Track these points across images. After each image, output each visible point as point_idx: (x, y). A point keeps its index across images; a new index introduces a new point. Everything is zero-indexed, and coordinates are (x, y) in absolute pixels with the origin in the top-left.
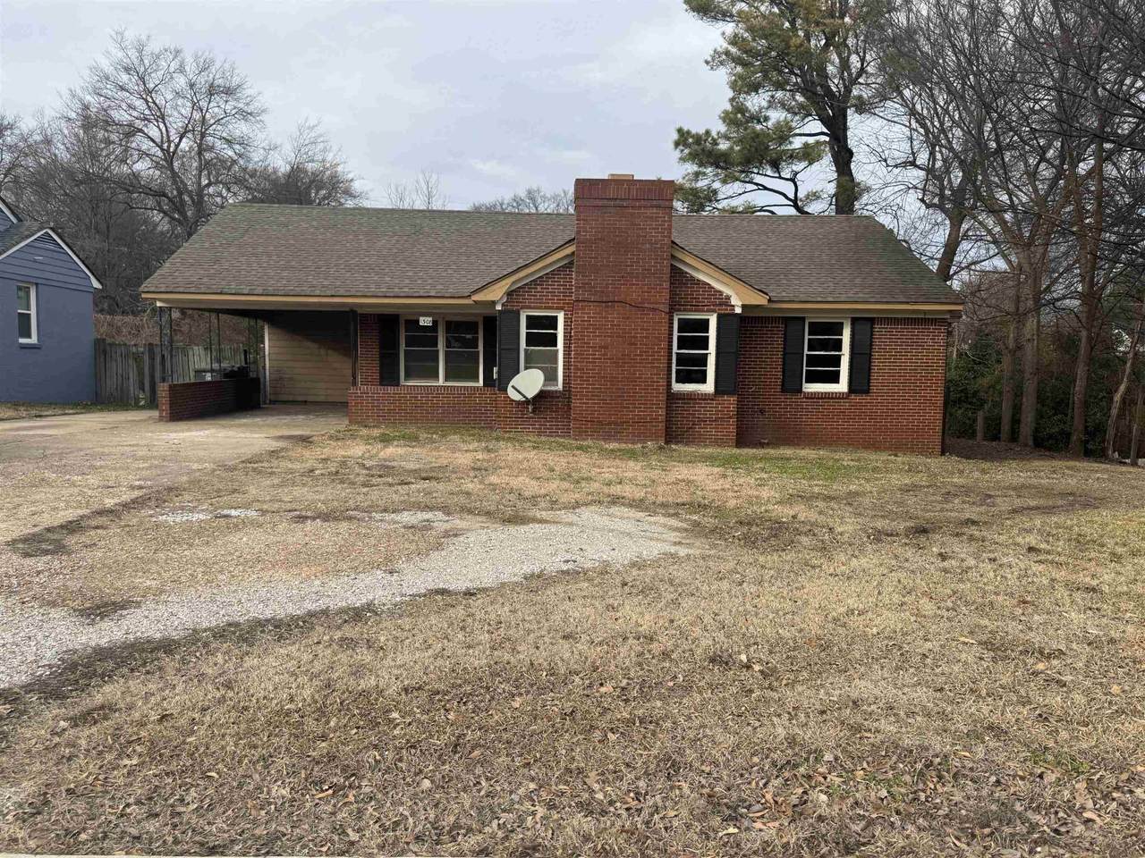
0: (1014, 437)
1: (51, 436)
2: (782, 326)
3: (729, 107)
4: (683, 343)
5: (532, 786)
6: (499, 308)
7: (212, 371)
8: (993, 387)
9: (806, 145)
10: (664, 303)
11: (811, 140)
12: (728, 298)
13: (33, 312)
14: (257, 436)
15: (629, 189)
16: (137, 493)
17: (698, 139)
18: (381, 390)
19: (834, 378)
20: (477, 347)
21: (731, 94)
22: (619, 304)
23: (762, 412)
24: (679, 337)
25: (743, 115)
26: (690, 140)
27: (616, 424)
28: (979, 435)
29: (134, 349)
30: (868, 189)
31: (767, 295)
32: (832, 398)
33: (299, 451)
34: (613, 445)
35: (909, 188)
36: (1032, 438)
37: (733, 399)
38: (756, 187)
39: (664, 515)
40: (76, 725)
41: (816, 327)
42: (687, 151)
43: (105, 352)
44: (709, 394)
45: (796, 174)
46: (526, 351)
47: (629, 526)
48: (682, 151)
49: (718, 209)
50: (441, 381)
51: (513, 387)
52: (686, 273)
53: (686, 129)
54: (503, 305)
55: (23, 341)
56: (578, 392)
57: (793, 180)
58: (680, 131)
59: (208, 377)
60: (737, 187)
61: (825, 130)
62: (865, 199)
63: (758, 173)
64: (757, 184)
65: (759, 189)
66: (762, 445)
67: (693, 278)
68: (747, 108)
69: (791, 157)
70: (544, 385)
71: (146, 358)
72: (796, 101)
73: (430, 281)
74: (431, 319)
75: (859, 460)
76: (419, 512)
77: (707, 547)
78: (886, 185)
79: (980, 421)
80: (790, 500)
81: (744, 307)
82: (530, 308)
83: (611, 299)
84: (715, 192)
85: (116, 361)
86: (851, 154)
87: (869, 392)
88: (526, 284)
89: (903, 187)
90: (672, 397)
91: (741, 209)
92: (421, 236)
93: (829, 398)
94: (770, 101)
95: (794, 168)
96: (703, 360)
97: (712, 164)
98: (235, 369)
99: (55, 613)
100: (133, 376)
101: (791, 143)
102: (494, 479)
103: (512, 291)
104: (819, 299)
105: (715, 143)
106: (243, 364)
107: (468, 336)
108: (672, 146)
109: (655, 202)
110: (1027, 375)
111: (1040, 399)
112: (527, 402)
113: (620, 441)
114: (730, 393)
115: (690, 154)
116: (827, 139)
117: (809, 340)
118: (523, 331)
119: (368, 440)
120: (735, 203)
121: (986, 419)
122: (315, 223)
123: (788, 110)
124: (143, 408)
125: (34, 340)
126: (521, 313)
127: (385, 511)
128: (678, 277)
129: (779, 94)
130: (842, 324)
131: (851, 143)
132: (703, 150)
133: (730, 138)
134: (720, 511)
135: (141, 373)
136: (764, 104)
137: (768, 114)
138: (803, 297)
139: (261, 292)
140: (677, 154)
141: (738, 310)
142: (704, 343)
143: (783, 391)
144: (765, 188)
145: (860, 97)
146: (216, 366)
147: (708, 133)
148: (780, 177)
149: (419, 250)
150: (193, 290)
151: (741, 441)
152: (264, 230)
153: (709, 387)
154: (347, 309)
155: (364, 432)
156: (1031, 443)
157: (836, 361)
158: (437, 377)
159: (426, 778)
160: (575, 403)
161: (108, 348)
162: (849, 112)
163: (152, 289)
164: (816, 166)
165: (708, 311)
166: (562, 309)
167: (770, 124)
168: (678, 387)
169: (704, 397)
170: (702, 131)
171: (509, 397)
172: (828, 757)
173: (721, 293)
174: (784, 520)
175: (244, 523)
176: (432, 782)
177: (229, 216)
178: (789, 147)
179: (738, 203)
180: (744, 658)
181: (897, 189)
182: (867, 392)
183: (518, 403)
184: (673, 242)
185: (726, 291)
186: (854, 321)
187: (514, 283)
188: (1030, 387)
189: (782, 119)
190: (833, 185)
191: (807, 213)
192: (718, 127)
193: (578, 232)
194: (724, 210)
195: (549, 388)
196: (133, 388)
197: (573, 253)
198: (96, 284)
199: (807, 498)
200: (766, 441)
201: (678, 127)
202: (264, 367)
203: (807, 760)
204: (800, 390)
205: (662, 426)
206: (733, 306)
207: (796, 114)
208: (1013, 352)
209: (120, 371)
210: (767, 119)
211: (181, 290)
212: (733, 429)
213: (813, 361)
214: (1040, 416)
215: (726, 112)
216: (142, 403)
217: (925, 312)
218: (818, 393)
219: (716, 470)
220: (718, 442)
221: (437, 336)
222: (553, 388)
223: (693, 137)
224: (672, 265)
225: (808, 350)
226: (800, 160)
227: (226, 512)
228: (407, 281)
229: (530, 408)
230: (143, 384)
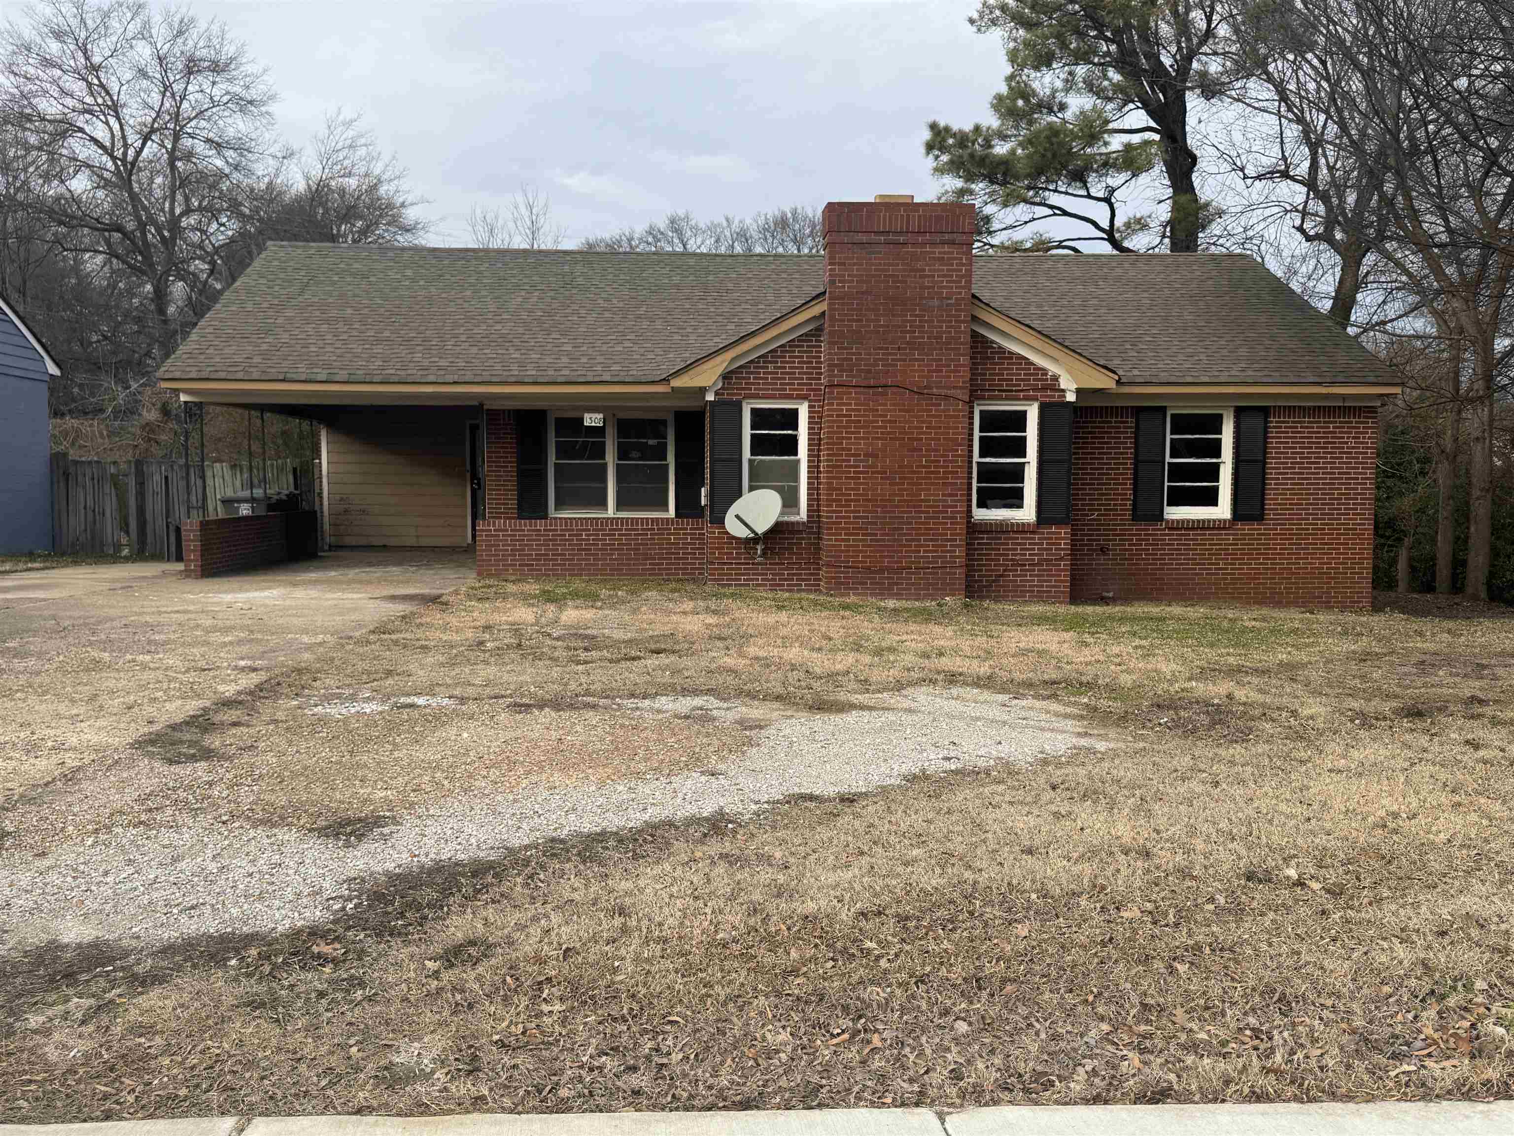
0: (1457, 586)
1: (44, 600)
2: (1131, 421)
3: (1004, 89)
4: (987, 448)
5: (1105, 1027)
6: (710, 397)
7: (252, 500)
8: (1422, 511)
9: (1128, 147)
10: (961, 388)
11: (1136, 139)
12: (1056, 378)
14: (355, 596)
15: (908, 216)
16: (255, 679)
17: (963, 139)
18: (526, 525)
19: (1210, 498)
20: (665, 458)
21: (1009, 70)
22: (895, 390)
23: (1103, 550)
24: (981, 438)
25: (1027, 100)
26: (951, 141)
27: (889, 569)
28: (1402, 586)
29: (113, 470)
30: (1220, 213)
31: (1114, 372)
32: (1209, 528)
33: (435, 617)
34: (891, 603)
35: (1286, 211)
36: (1485, 587)
37: (1064, 532)
38: (1050, 212)
39: (1034, 697)
40: (452, 966)
41: (1182, 423)
42: (945, 158)
43: (66, 475)
44: (1029, 524)
45: (1112, 191)
46: (750, 460)
47: (996, 713)
48: (937, 157)
49: (992, 246)
50: (611, 511)
51: (737, 517)
52: (993, 342)
53: (942, 124)
54: (716, 394)
56: (834, 523)
57: (1107, 200)
58: (933, 127)
59: (245, 510)
60: (1021, 211)
61: (1153, 124)
62: (1216, 228)
63: (1055, 191)
64: (1052, 207)
65: (1055, 214)
66: (1104, 601)
67: (1002, 350)
68: (1033, 91)
69: (1105, 164)
70: (782, 513)
71: (132, 482)
72: (1110, 80)
73: (600, 359)
74: (601, 416)
75: (1264, 620)
76: (681, 698)
77: (1130, 739)
78: (1250, 207)
79: (1402, 565)
80: (1205, 673)
81: (1079, 391)
82: (756, 397)
83: (883, 381)
84: (987, 219)
85: (84, 487)
86: (1194, 159)
87: (1263, 519)
88: (752, 362)
89: (1276, 210)
90: (975, 529)
91: (1028, 245)
92: (574, 291)
93: (1203, 528)
94: (1067, 81)
95: (1110, 181)
96: (1018, 473)
97: (985, 177)
98: (284, 498)
99: (282, 834)
100: (110, 505)
101: (1106, 144)
102: (752, 651)
103: (729, 373)
104: (1189, 380)
105: (988, 145)
106: (292, 488)
107: (651, 442)
108: (923, 150)
109: (947, 237)
110: (1476, 493)
111: (1496, 530)
112: (756, 539)
113: (898, 596)
114: (1059, 523)
115: (951, 162)
116: (1157, 137)
117: (1172, 440)
118: (747, 432)
119: (526, 598)
120: (1020, 235)
121: (1411, 559)
122: (409, 273)
123: (1098, 95)
124: (127, 559)
126: (744, 405)
127: (632, 695)
128: (979, 344)
129: (1081, 70)
130: (1220, 417)
131: (1192, 141)
132: (972, 156)
133: (1007, 136)
134: (1113, 690)
135: (122, 505)
136: (1059, 84)
137: (1064, 100)
138: (1164, 377)
139: (345, 378)
140: (930, 162)
141: (1071, 397)
142: (1019, 447)
143: (1135, 518)
144: (1065, 213)
145: (1204, 74)
146: (258, 492)
147: (977, 129)
148: (1089, 196)
149: (575, 312)
150: (240, 376)
151: (1075, 597)
152: (334, 283)
153: (1027, 513)
154: (476, 403)
155: (511, 588)
156: (1483, 595)
157: (1213, 473)
158: (603, 504)
159: (957, 1018)
160: (828, 540)
161: (72, 470)
162: (1188, 94)
163: (177, 375)
164: (1144, 178)
165: (1027, 398)
166: (805, 398)
167: (1069, 115)
168: (981, 514)
169: (1021, 529)
170: (968, 127)
171: (727, 533)
173: (1044, 371)
174: (1216, 701)
175: (438, 719)
176: (970, 1024)
177: (276, 263)
178: (1104, 150)
179: (1025, 235)
180: (1292, 873)
181: (1268, 212)
182: (1260, 517)
183: (747, 540)
184: (974, 296)
185: (1053, 368)
186: (1240, 413)
187: (734, 360)
188: (1481, 509)
189: (1088, 106)
190: (1167, 206)
191: (1128, 250)
192: (991, 121)
193: (832, 282)
194: (1002, 247)
195: (786, 519)
196: (110, 528)
197: (823, 313)
198: (53, 370)
199: (1234, 672)
200: (1111, 594)
201: (930, 120)
202: (320, 495)
204: (1160, 516)
205: (960, 573)
206: (1063, 391)
207: (1109, 99)
208: (1453, 458)
209: (90, 503)
210: (1063, 107)
211: (222, 375)
212: (1066, 576)
213: (1177, 472)
214: (1495, 553)
215: (999, 98)
216: (126, 552)
217: (1344, 397)
218: (1188, 521)
219: (1067, 636)
220: (1041, 597)
221: (604, 443)
222: (793, 518)
223: (954, 135)
224: (973, 331)
225: (1172, 456)
226: (1119, 170)
227: (409, 700)
228: (565, 360)
229: (759, 548)
230: (127, 525)
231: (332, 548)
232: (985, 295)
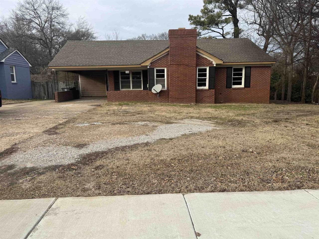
0: (285, 99)
1: (30, 107)
2: (226, 70)
3: (203, 8)
4: (200, 75)
5: (215, 178)
6: (148, 67)
7: (67, 88)
8: (279, 85)
9: (226, 19)
10: (194, 64)
11: (227, 17)
12: (212, 62)
13: (14, 74)
14: (86, 105)
15: (184, 32)
16: (66, 120)
17: (195, 18)
18: (116, 92)
19: (240, 84)
20: (141, 79)
21: (204, 4)
22: (182, 65)
23: (221, 94)
24: (198, 74)
25: (207, 10)
26: (193, 18)
27: (181, 98)
28: (275, 99)
29: (42, 83)
30: (243, 31)
31: (223, 61)
33: (99, 108)
34: (182, 104)
35: (255, 30)
36: (290, 99)
37: (213, 90)
38: (211, 31)
39: (206, 120)
40: (97, 170)
41: (235, 70)
42: (192, 21)
43: (34, 85)
44: (207, 89)
45: (223, 27)
46: (156, 79)
47: (199, 123)
48: (191, 21)
49: (201, 38)
50: (131, 89)
51: (154, 89)
52: (200, 55)
53: (191, 15)
54: (150, 67)
55: (12, 82)
56: (171, 90)
57: (222, 29)
58: (190, 16)
59: (66, 90)
60: (206, 31)
61: (230, 14)
62: (242, 34)
63: (213, 27)
64: (212, 30)
65: (213, 32)
66: (221, 103)
67: (202, 57)
68: (208, 8)
69: (222, 22)
70: (162, 89)
71: (46, 86)
72: (223, 6)
73: (128, 61)
74: (129, 71)
75: (249, 105)
76: (142, 122)
77: (223, 127)
78: (249, 29)
79: (275, 95)
80: (238, 115)
81: (216, 64)
82: (157, 67)
83: (180, 64)
84: (200, 33)
85: (37, 87)
86: (238, 21)
87: (250, 87)
88: (156, 60)
89: (253, 30)
90: (197, 91)
91: (208, 38)
92: (123, 48)
93: (239, 89)
94: (214, 6)
95: (223, 25)
96: (205, 80)
97: (199, 25)
98: (73, 88)
99: (68, 147)
100: (42, 90)
101: (222, 18)
102: (156, 113)
103: (152, 62)
104: (236, 62)
105: (200, 19)
106: (74, 86)
107: (138, 76)
108: (188, 20)
109: (191, 36)
110: (289, 82)
111: (293, 88)
112: (157, 93)
113: (183, 103)
114: (212, 89)
115: (193, 22)
116: (231, 17)
117: (233, 73)
118: (155, 74)
119: (116, 105)
120: (206, 36)
121: (277, 94)
122: (93, 45)
123: (220, 9)
124: (46, 100)
125: (15, 82)
126: (155, 69)
127: (134, 122)
128: (198, 57)
129: (217, 4)
130: (242, 68)
131: (238, 17)
132: (197, 21)
133: (203, 17)
134: (221, 119)
135: (44, 90)
136: (213, 7)
137: (214, 10)
138: (232, 61)
139: (82, 65)
140: (189, 22)
141: (215, 65)
142: (205, 75)
143: (227, 87)
144: (214, 31)
145: (240, 4)
146: (68, 87)
147: (198, 16)
148: (219, 28)
149: (124, 52)
150: (63, 65)
151: (216, 103)
152: (79, 48)
153: (207, 87)
154: (106, 69)
155: (113, 103)
156: (290, 100)
157: (241, 79)
158: (130, 88)
159: (188, 177)
160: (170, 93)
161: (35, 84)
162: (237, 8)
163: (52, 65)
164: (229, 24)
165: (206, 66)
166: (166, 67)
167: (215, 13)
168: (199, 88)
169: (206, 90)
170: (196, 15)
171: (152, 92)
172: (284, 170)
173: (210, 61)
174: (239, 120)
175: (99, 126)
176: (190, 178)
177: (69, 45)
178: (221, 19)
179: (207, 36)
180: (251, 150)
181: (252, 30)
182: (249, 87)
183: (156, 94)
184: (197, 47)
185: (211, 60)
186: (246, 67)
187: (152, 60)
188: (290, 85)
189: (218, 11)
190: (233, 30)
191: (226, 38)
192: (201, 14)
193: (170, 45)
194: (203, 38)
195: (163, 89)
196: (42, 94)
197: (169, 51)
198: (30, 66)
199: (243, 115)
200: (222, 102)
202: (79, 87)
203: (279, 170)
204: (231, 87)
205: (194, 99)
206: (213, 64)
207: (222, 10)
208: (285, 75)
209: (39, 90)
210: (214, 11)
211: (60, 65)
212: (214, 99)
213: (234, 79)
214: (292, 93)
215: (202, 10)
216: (45, 98)
217: (265, 64)
218: (236, 88)
219: (213, 109)
220: (209, 103)
221: (130, 76)
222: (164, 89)
223: (194, 17)
224: (196, 53)
225: (233, 76)
226: (224, 23)
227: (93, 123)
228: (122, 61)
229: (158, 95)
230: (45, 93)
231: (82, 97)
232: (199, 47)
